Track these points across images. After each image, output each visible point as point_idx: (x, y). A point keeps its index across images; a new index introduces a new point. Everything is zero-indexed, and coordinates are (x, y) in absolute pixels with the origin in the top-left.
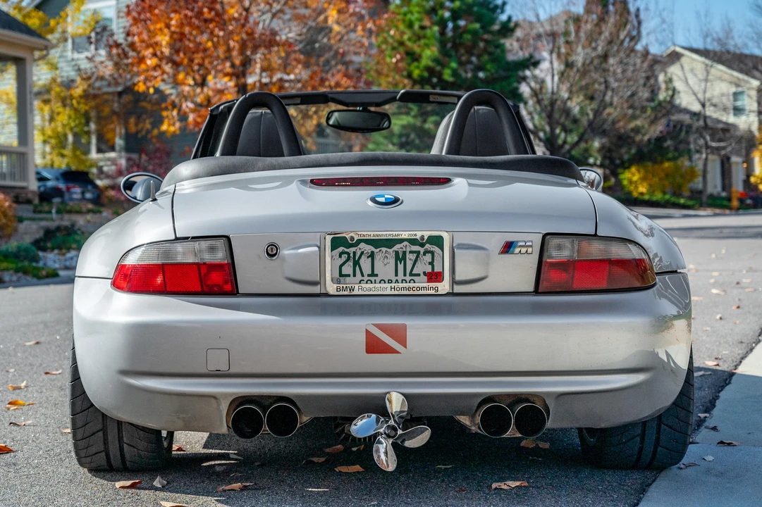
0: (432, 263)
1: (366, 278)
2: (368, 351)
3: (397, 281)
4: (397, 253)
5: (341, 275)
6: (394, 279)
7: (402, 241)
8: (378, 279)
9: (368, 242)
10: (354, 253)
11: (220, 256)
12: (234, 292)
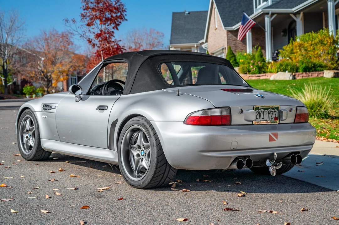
0: (275, 115)
1: (262, 119)
2: (269, 141)
3: (268, 120)
4: (269, 111)
5: (256, 119)
6: (267, 119)
7: (270, 108)
8: (264, 119)
9: (263, 108)
10: (260, 112)
11: (225, 113)
12: (230, 125)
